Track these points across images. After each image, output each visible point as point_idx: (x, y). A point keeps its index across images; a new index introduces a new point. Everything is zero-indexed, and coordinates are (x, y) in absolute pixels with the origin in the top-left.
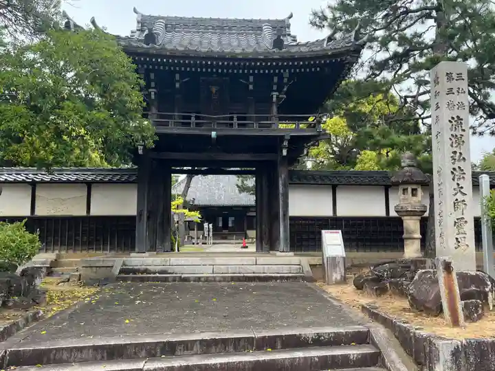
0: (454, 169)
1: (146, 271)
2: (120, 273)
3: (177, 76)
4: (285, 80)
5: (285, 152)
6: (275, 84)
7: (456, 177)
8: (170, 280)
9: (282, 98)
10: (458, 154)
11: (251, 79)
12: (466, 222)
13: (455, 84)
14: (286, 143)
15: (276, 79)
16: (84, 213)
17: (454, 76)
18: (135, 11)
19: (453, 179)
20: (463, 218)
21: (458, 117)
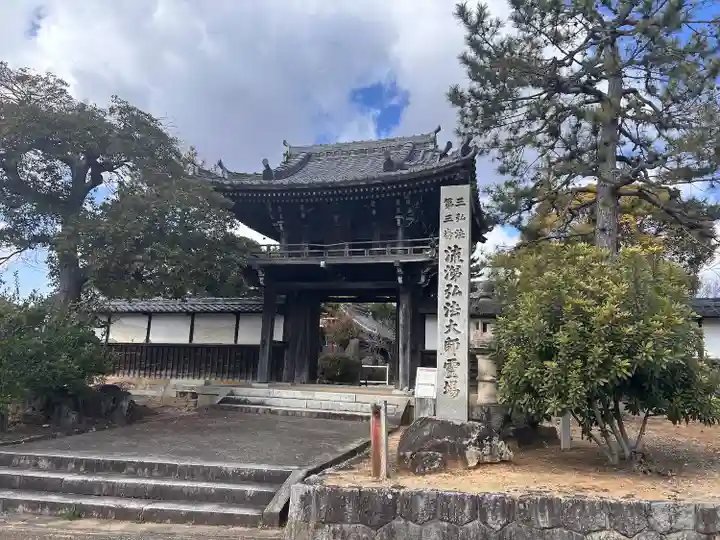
0: (448, 304)
1: (245, 402)
2: (220, 402)
3: (302, 207)
4: (408, 202)
5: (400, 280)
6: (398, 206)
7: (450, 313)
8: (260, 411)
9: (409, 221)
10: (453, 288)
11: (373, 202)
12: (458, 363)
13: (454, 211)
14: (399, 271)
15: (398, 202)
16: (233, 342)
17: (454, 202)
18: (285, 143)
19: (446, 315)
20: (455, 360)
21: (456, 246)
